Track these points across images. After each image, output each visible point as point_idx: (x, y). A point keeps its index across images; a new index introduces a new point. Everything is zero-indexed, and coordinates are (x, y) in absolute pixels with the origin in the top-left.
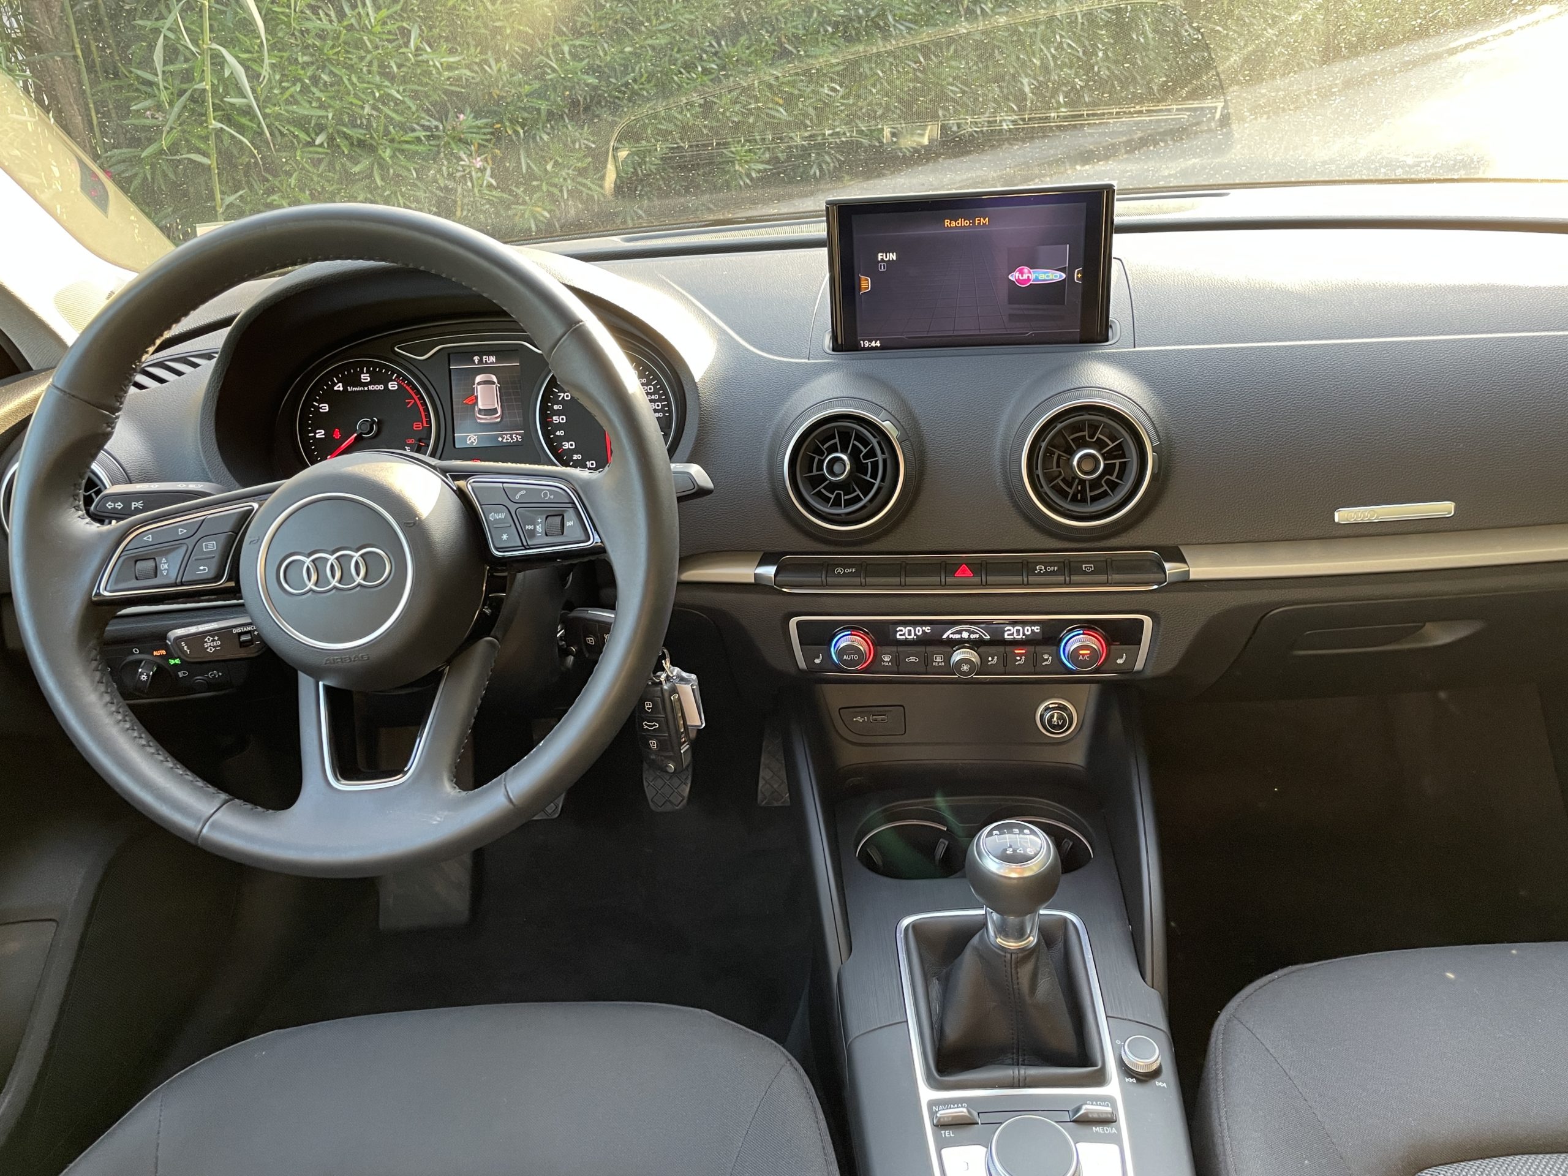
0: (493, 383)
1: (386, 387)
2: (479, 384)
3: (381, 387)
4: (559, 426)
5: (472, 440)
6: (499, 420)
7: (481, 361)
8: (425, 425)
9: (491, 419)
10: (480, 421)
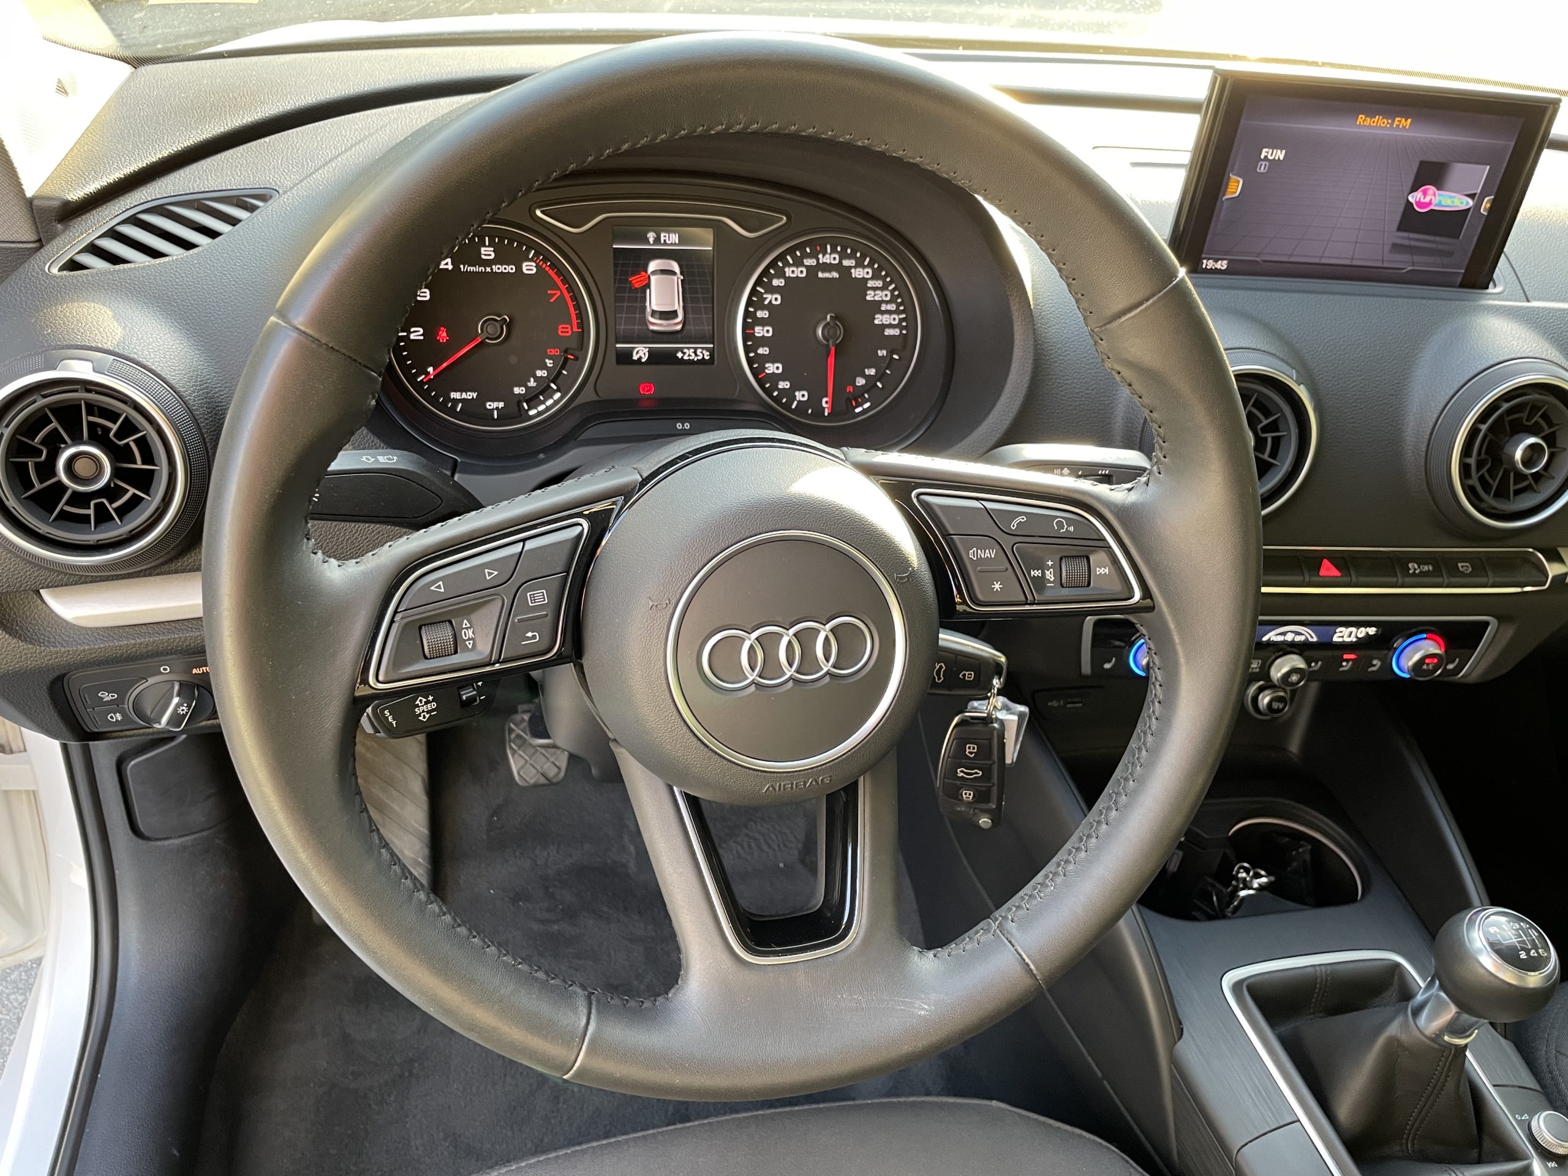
0: (673, 273)
1: (519, 268)
2: (654, 273)
3: (511, 269)
4: (763, 342)
5: (641, 354)
6: (679, 327)
7: (657, 240)
8: (576, 330)
9: (669, 325)
10: (652, 327)
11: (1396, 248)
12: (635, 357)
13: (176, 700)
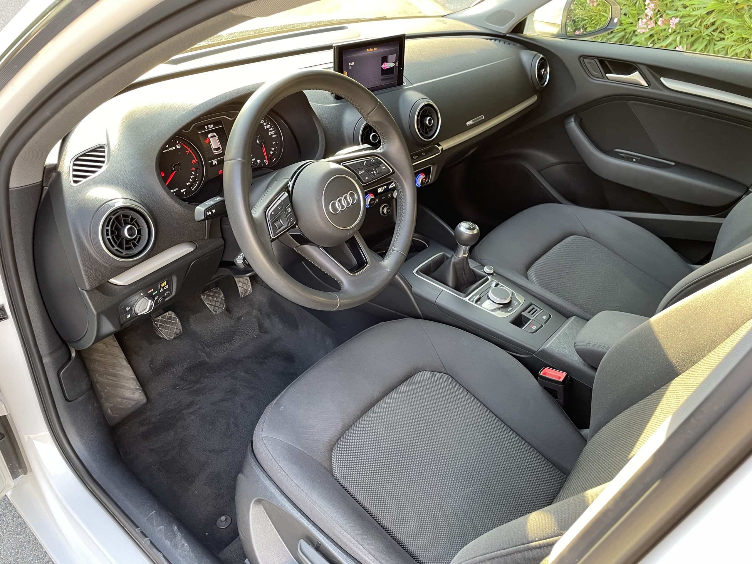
0: (215, 136)
1: (176, 147)
2: (210, 138)
3: (174, 148)
5: (215, 162)
6: (222, 151)
7: (208, 127)
8: (196, 161)
9: (219, 152)
10: (215, 154)
11: (382, 80)
12: (214, 164)
13: (150, 301)
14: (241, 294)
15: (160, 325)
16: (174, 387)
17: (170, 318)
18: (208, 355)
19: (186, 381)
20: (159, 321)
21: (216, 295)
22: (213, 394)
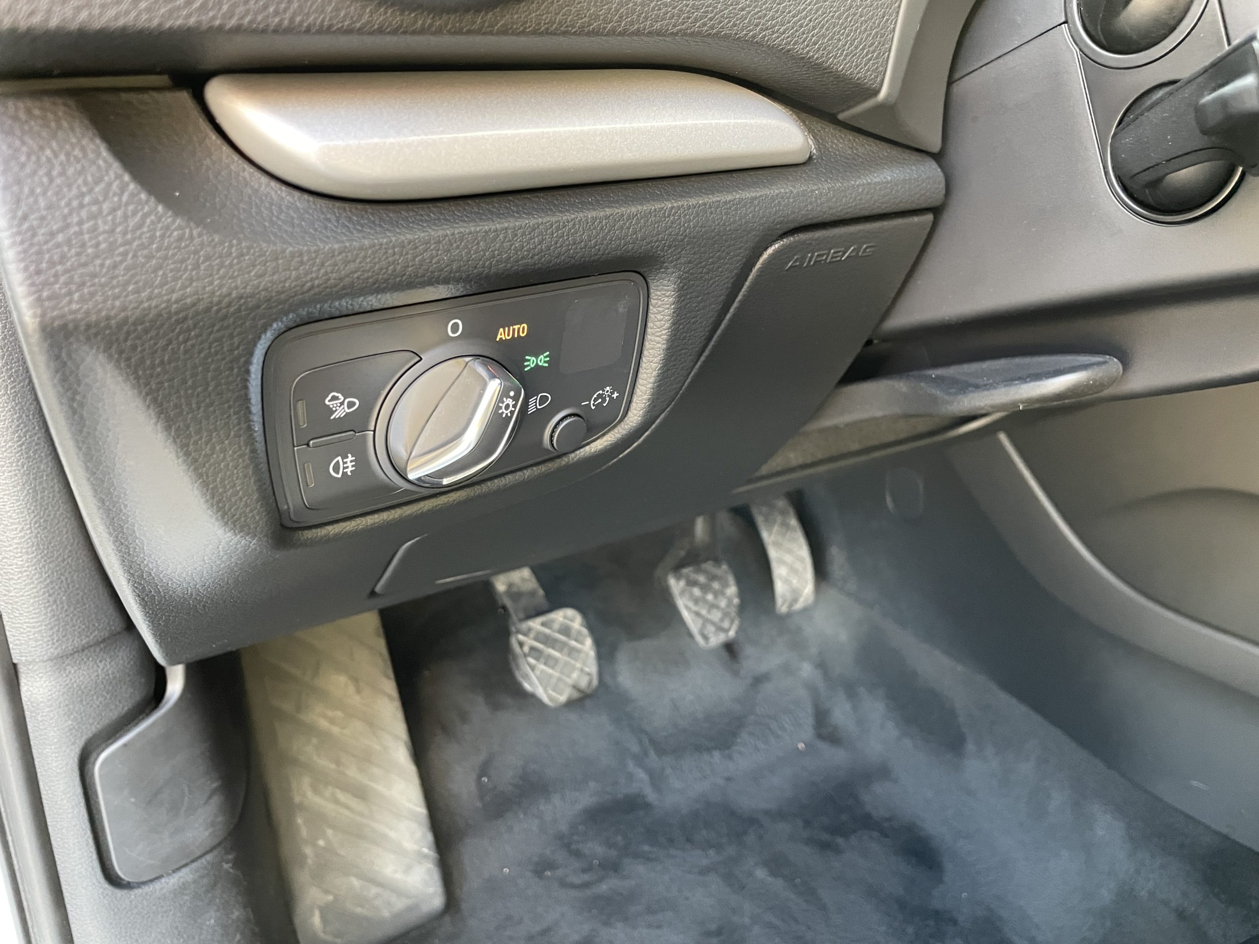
13: (494, 386)
14: (779, 601)
15: (532, 649)
16: (542, 867)
17: (566, 631)
18: (657, 779)
19: (577, 854)
20: (532, 635)
21: (716, 585)
22: (659, 927)
